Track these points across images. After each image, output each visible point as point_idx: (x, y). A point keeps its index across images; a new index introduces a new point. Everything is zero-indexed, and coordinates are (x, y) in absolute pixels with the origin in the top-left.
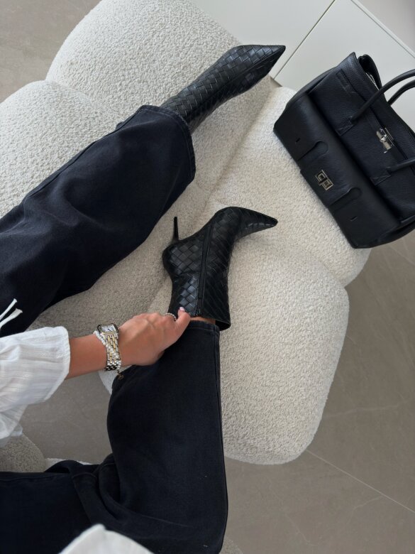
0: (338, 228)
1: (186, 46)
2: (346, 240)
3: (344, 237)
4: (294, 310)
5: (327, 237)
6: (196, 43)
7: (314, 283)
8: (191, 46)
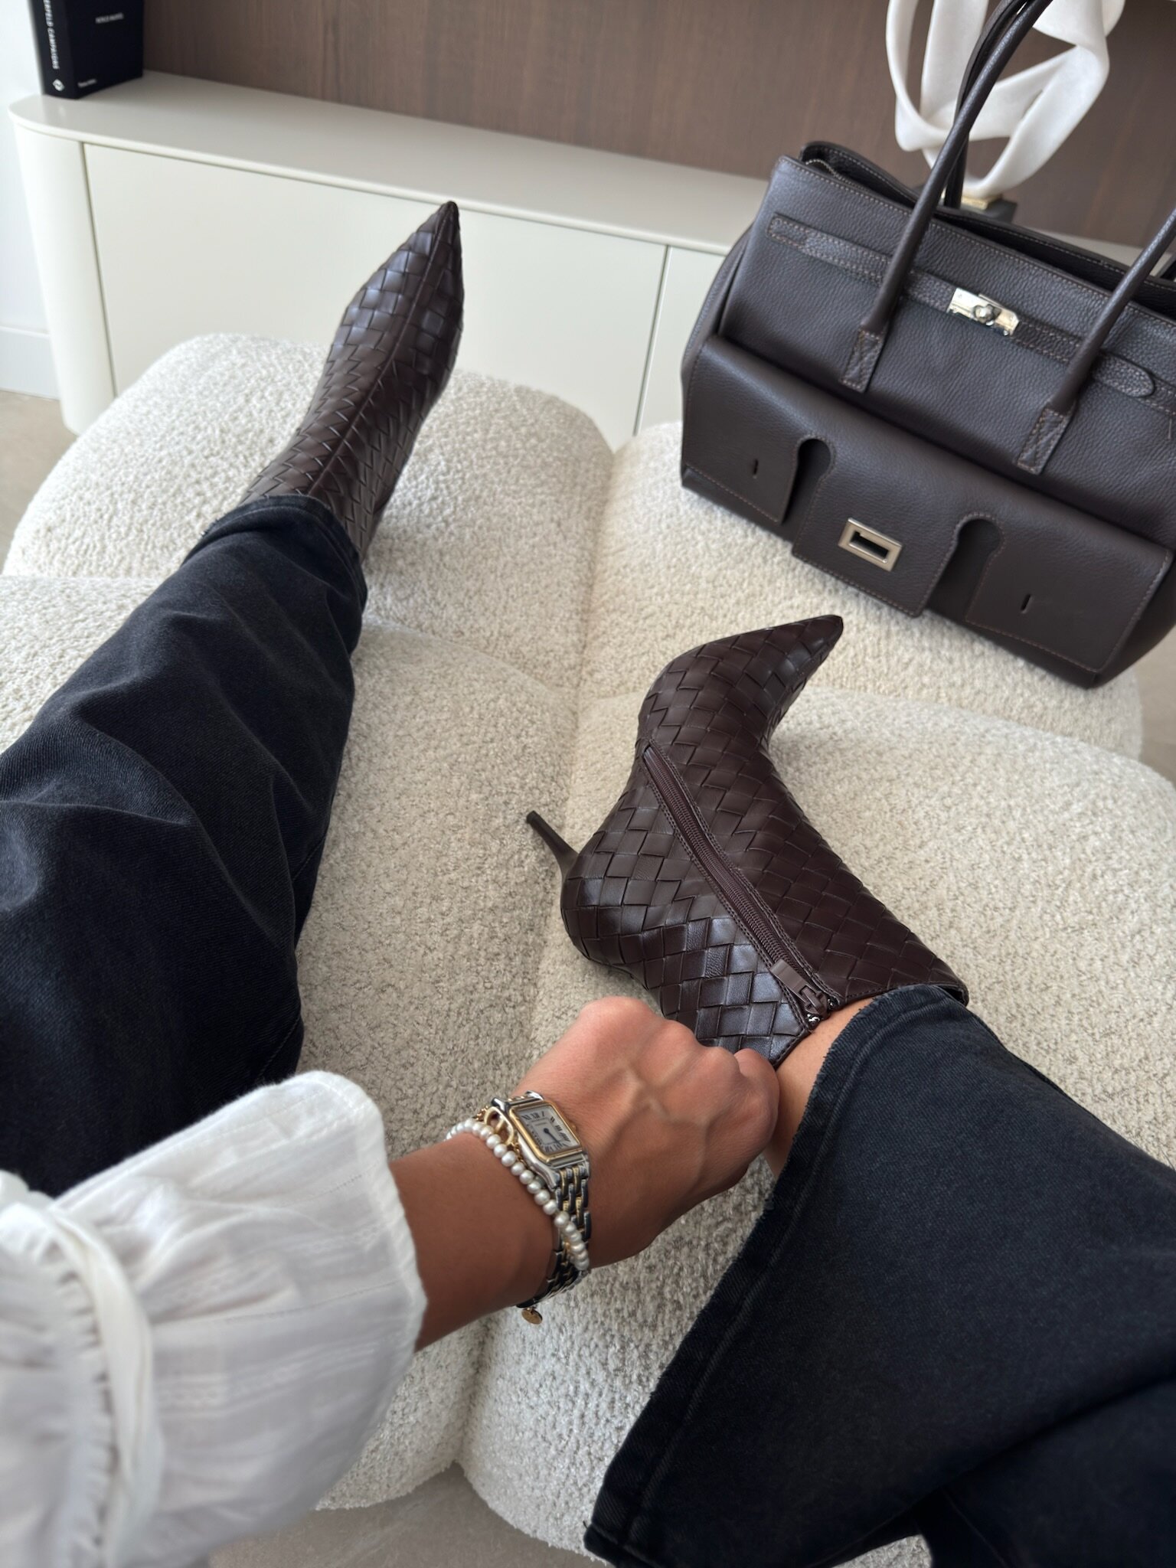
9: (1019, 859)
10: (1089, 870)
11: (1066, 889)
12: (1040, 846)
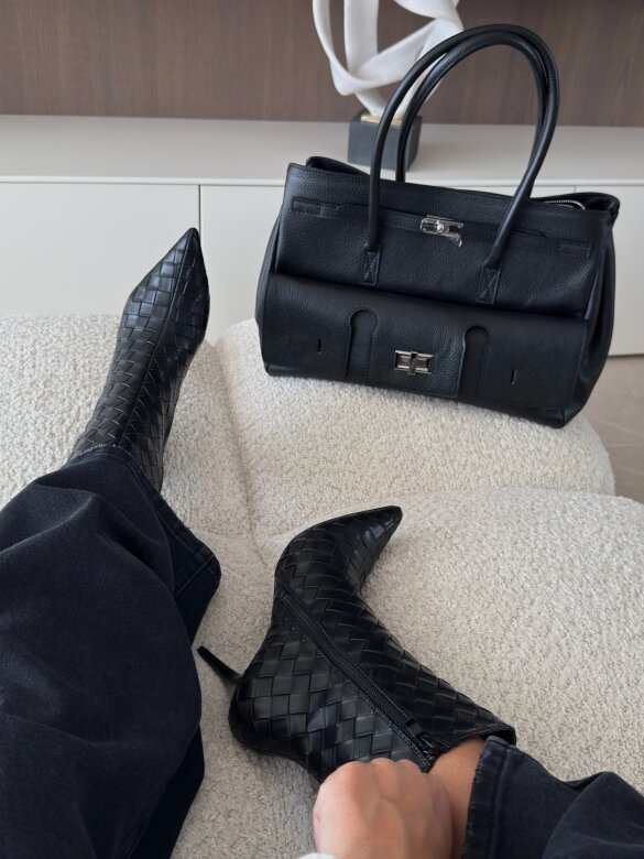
0: (506, 417)
1: (24, 358)
2: (536, 426)
3: (528, 422)
4: (585, 570)
5: (503, 442)
6: (37, 346)
7: (564, 512)
8: (34, 353)
9: (591, 596)
10: (632, 591)
11: (625, 609)
12: (599, 582)
